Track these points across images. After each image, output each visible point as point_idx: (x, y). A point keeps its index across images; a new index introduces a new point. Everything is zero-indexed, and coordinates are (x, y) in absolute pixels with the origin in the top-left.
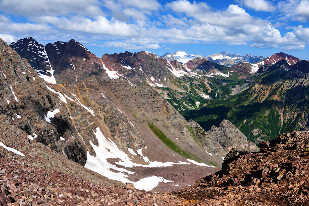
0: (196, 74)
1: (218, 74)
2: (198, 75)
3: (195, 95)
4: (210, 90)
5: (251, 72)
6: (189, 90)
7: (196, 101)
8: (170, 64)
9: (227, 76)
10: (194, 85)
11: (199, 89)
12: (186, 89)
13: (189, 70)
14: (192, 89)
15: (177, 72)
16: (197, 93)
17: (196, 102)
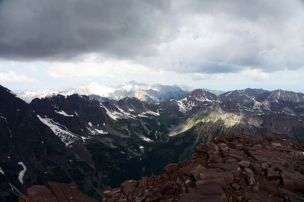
0: (129, 114)
1: (149, 113)
2: (132, 115)
3: (136, 139)
4: (149, 132)
5: (180, 110)
6: (130, 134)
7: (140, 145)
8: (103, 106)
9: (158, 114)
10: (133, 128)
11: (138, 132)
12: (127, 134)
13: (122, 110)
14: (132, 133)
15: (112, 114)
16: (137, 136)
17: (140, 147)
